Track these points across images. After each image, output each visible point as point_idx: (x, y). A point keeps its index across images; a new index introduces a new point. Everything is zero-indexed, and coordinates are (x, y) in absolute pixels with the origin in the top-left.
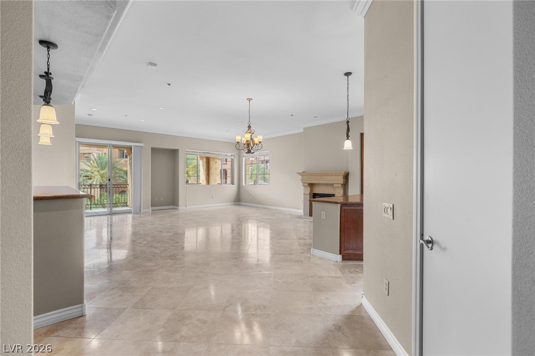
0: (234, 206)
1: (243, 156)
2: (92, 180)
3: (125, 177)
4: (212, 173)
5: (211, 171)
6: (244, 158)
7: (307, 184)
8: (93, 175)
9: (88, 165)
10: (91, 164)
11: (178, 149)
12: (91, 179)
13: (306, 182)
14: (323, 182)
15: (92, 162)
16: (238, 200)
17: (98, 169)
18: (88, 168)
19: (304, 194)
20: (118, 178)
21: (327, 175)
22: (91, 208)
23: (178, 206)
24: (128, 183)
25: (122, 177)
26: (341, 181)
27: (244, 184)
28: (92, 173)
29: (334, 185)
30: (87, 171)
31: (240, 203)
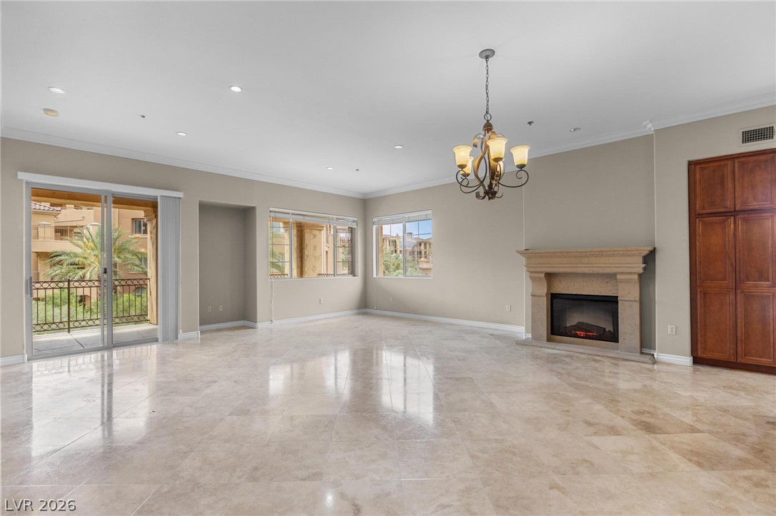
0: (357, 317)
1: (374, 223)
2: (84, 271)
3: (143, 266)
4: (308, 256)
5: (306, 252)
6: (374, 227)
7: (543, 275)
8: (87, 262)
9: (78, 246)
10: (84, 243)
11: (253, 208)
12: (83, 268)
13: (539, 270)
14: (586, 270)
15: (85, 240)
16: (365, 305)
17: (96, 252)
18: (78, 250)
19: (533, 295)
20: (129, 267)
21: (600, 254)
22: (69, 329)
23: (256, 322)
24: (149, 275)
25: (136, 266)
26: (639, 267)
27: (375, 276)
28: (85, 258)
29: (618, 277)
30: (76, 255)
31: (367, 310)
